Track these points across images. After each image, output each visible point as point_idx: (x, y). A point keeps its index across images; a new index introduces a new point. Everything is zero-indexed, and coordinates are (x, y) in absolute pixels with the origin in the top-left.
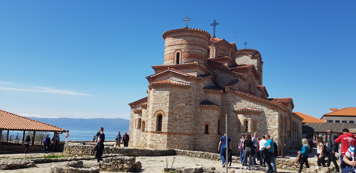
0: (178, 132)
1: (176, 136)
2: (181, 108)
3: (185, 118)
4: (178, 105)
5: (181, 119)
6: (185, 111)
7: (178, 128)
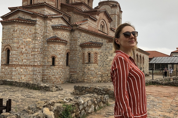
0: (25, 64)
1: (22, 68)
2: (28, 43)
3: (32, 52)
4: (24, 40)
5: (28, 53)
6: (31, 46)
7: (24, 61)
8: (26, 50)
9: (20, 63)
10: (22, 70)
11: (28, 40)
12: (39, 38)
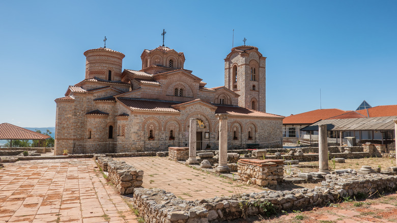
0: (66, 138)
1: (64, 141)
2: (69, 119)
3: (72, 127)
4: (65, 116)
5: (68, 128)
6: (71, 121)
7: (65, 135)
8: (67, 125)
9: (62, 137)
10: (63, 143)
11: (69, 116)
12: (78, 114)
